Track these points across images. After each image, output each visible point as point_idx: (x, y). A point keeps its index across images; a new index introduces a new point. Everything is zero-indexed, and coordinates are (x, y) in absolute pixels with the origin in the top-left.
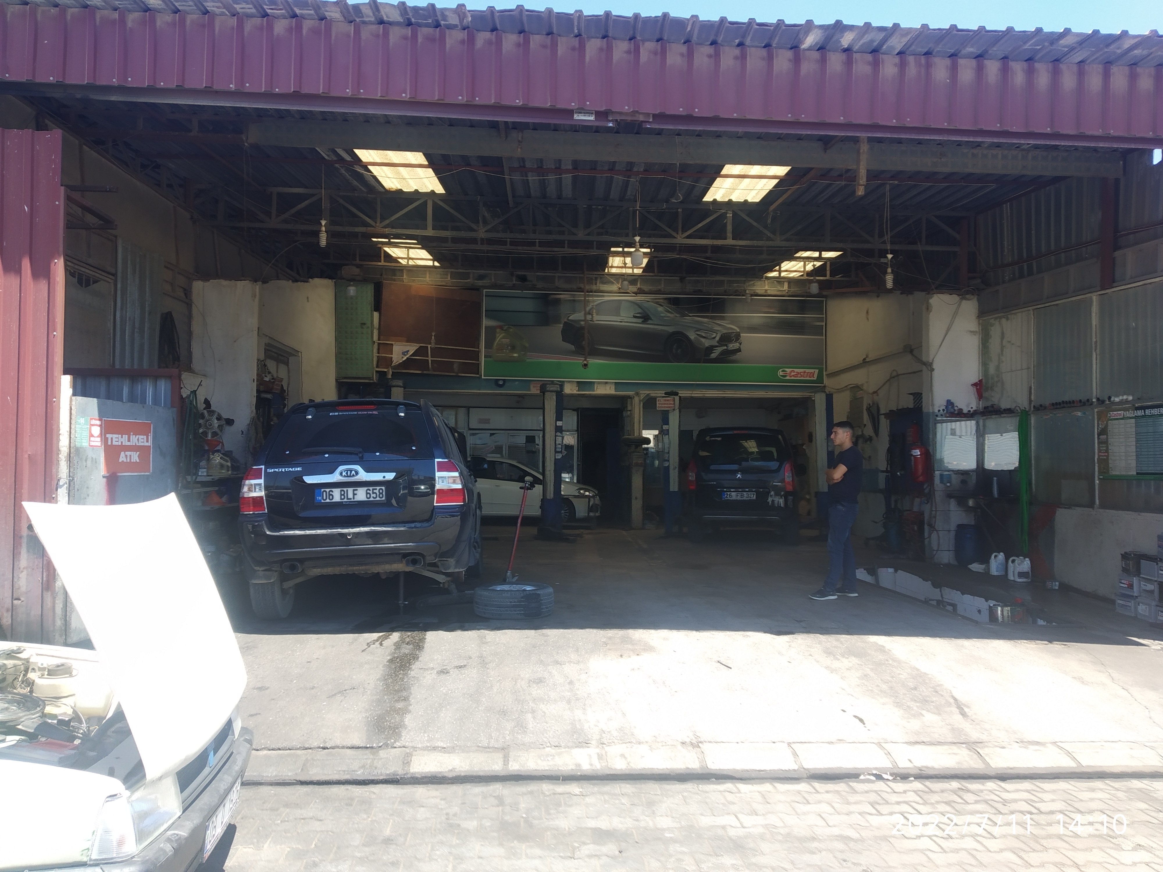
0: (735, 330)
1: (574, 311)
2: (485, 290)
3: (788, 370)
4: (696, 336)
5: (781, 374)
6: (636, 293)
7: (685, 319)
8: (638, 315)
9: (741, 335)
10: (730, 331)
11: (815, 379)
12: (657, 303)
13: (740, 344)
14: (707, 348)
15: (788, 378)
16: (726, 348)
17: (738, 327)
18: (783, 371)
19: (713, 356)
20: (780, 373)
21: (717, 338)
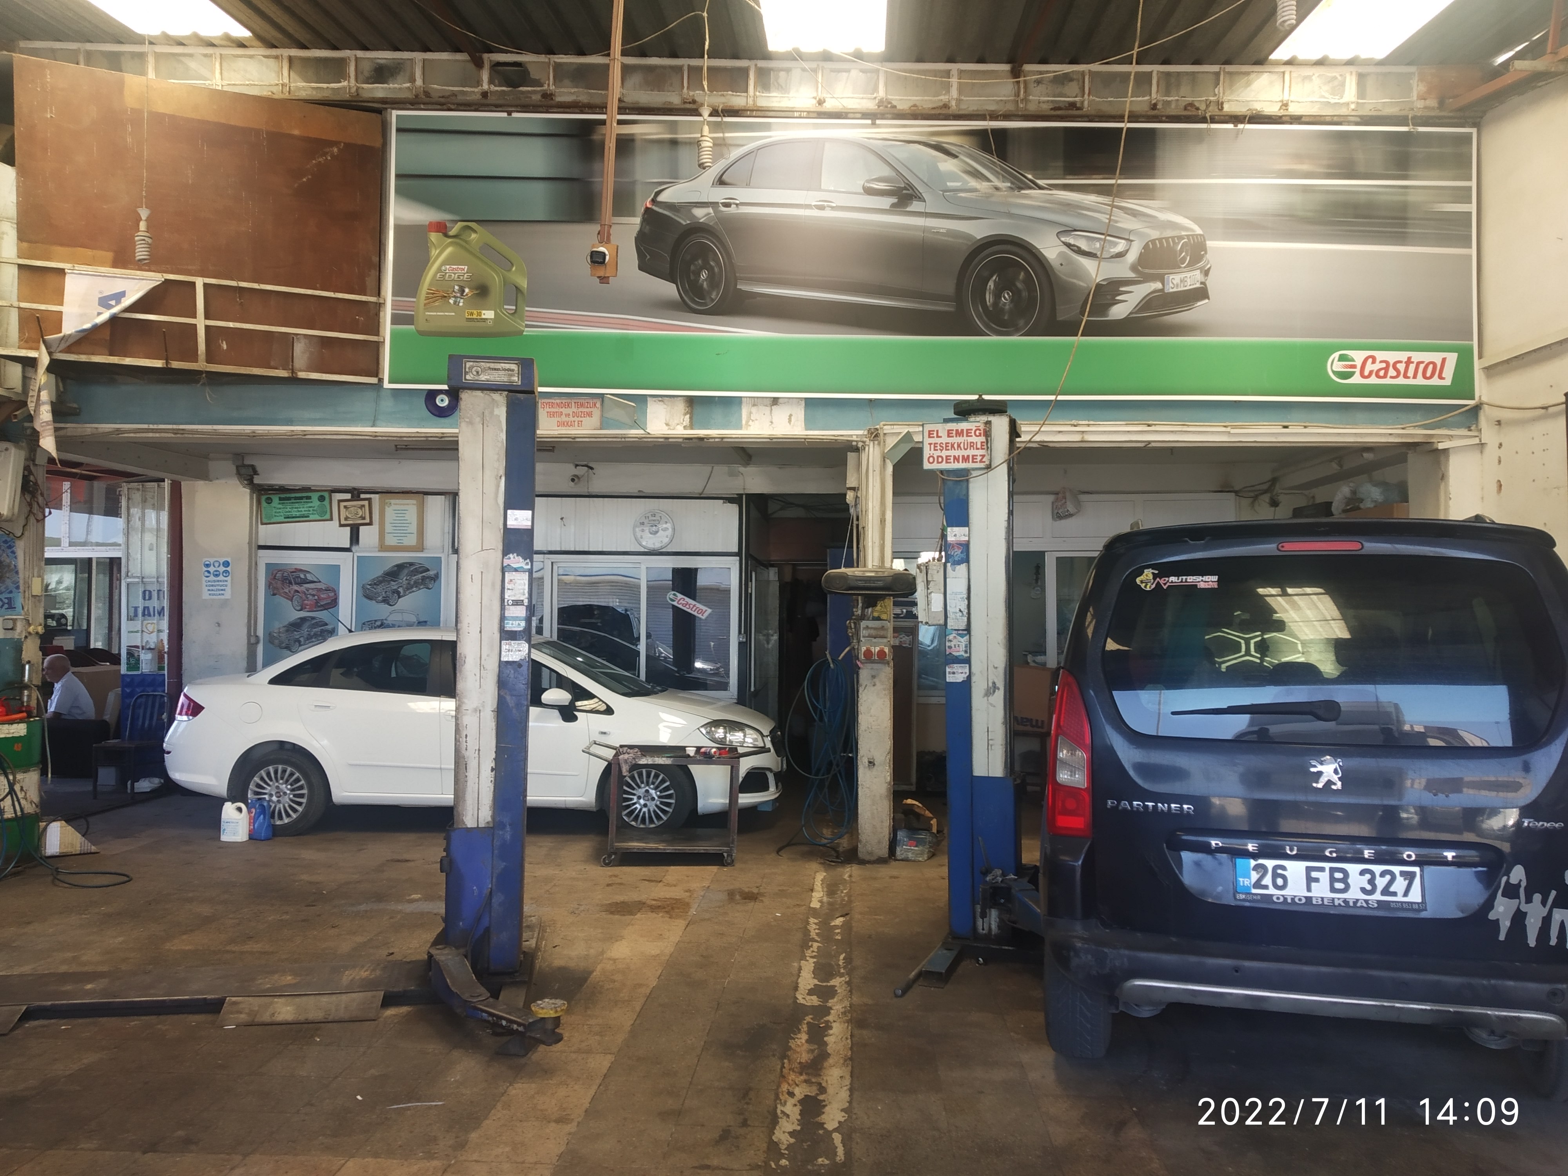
0: (1187, 229)
1: (674, 176)
2: (395, 113)
3: (1358, 356)
4: (1065, 249)
5: (1339, 366)
6: (872, 116)
7: (1026, 197)
8: (881, 186)
9: (1209, 244)
10: (1169, 233)
11: (1448, 382)
12: (938, 148)
13: (1206, 273)
14: (1099, 286)
15: (1356, 379)
16: (1158, 285)
17: (1195, 220)
18: (1342, 358)
19: (1119, 312)
20: (1334, 364)
21: (1132, 257)
